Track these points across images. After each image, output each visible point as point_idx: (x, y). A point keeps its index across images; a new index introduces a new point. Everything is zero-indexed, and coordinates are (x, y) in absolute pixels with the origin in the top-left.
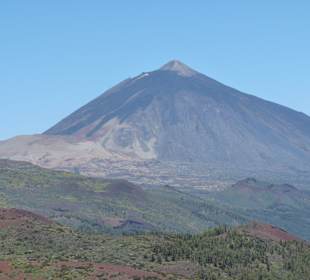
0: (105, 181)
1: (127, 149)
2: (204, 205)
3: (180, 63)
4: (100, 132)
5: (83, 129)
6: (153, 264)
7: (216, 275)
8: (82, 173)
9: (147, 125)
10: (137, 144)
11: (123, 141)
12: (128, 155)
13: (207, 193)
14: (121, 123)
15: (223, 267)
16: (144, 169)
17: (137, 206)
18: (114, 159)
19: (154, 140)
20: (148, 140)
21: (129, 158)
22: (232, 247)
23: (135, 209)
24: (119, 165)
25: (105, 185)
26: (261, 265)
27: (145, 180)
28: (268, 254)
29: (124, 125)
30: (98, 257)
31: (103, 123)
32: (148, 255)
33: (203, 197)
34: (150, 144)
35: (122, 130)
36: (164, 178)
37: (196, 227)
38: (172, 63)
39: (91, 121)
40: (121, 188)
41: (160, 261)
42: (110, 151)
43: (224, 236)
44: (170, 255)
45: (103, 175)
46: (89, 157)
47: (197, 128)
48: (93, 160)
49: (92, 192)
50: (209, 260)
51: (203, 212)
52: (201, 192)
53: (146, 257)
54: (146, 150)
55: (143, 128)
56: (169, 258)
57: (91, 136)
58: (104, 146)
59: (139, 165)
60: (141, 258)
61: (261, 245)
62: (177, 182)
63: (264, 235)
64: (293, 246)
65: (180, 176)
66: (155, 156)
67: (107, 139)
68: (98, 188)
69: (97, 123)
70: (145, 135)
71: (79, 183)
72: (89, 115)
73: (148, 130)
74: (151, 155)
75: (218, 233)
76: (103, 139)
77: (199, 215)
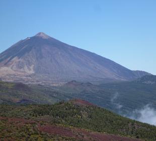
0: (12, 83)
1: (22, 70)
2: (55, 92)
3: (43, 33)
4: (10, 63)
5: (3, 62)
6: (33, 117)
7: (60, 121)
8: (3, 81)
9: (30, 59)
10: (26, 68)
11: (20, 66)
12: (22, 72)
13: (56, 87)
14: (19, 58)
15: (63, 118)
16: (29, 78)
17: (27, 94)
18: (16, 74)
19: (33, 65)
20: (30, 66)
21: (23, 74)
22: (66, 109)
23: (26, 94)
24: (19, 76)
25: (13, 85)
26: (78, 116)
27: (30, 82)
28: (81, 112)
29: (20, 60)
30: (10, 115)
31: (11, 59)
32: (32, 114)
33: (54, 89)
34: (32, 67)
35: (19, 62)
36: (37, 81)
37: (51, 101)
38: (40, 33)
39: (6, 58)
40: (20, 86)
41: (36, 116)
42: (15, 71)
43: (63, 105)
44: (41, 113)
45: (12, 81)
46: (5, 73)
47: (51, 60)
48: (7, 75)
49: (7, 88)
50: (57, 115)
51: (54, 95)
52: (53, 87)
53: (30, 115)
54: (30, 70)
55: (28, 61)
56: (40, 115)
57: (6, 65)
58: (12, 68)
59: (27, 76)
60: (28, 115)
61: (78, 108)
62: (43, 83)
63: (80, 104)
64: (92, 108)
65: (44, 80)
66: (34, 72)
67: (13, 66)
68: (10, 86)
69: (8, 59)
70: (29, 64)
71: (2, 84)
72: (5, 56)
73: (30, 61)
74: (32, 72)
75: (61, 103)
76: (11, 66)
77: (53, 97)
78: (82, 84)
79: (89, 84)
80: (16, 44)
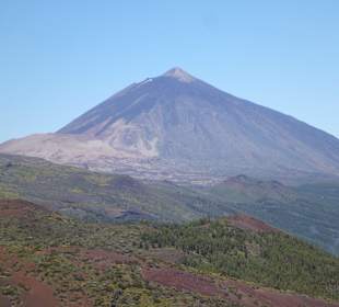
0: (108, 175)
1: (132, 148)
2: (198, 198)
3: (181, 70)
4: (108, 132)
5: (93, 129)
6: (140, 250)
7: (197, 261)
8: (91, 169)
9: (150, 125)
10: (141, 143)
11: (128, 140)
12: (132, 152)
13: (201, 187)
14: (127, 123)
15: (204, 254)
16: (147, 166)
17: (138, 198)
18: (120, 156)
19: (156, 140)
20: (151, 139)
21: (134, 156)
22: (214, 236)
23: (136, 201)
24: (125, 161)
25: (109, 179)
26: (239, 252)
27: (148, 175)
28: (247, 243)
29: (128, 126)
31: (111, 123)
32: (138, 242)
33: (199, 191)
34: (153, 143)
35: (128, 130)
36: (164, 173)
37: (188, 217)
38: (173, 70)
39: (98, 122)
40: (124, 182)
41: (147, 248)
42: (117, 149)
43: (207, 226)
44: (157, 242)
45: (110, 170)
46: (97, 154)
47: (195, 129)
48: (101, 157)
49: (97, 186)
50: (192, 248)
51: (197, 205)
52: (197, 187)
53: (134, 244)
54: (149, 148)
55: (147, 129)
56: (156, 245)
57: (98, 135)
58: (111, 144)
59: (142, 162)
60: (130, 244)
61: (241, 235)
62: (175, 177)
63: (244, 225)
64: (270, 236)
65: (179, 172)
66: (157, 154)
67: (114, 139)
68: (103, 182)
69: (105, 123)
70: (149, 135)
71: (86, 177)
72: (97, 117)
73: (151, 130)
74: (153, 153)
75: (203, 223)
76: (110, 138)
77: (194, 208)
78: (260, 182)
79: (275, 184)
80: (122, 92)
